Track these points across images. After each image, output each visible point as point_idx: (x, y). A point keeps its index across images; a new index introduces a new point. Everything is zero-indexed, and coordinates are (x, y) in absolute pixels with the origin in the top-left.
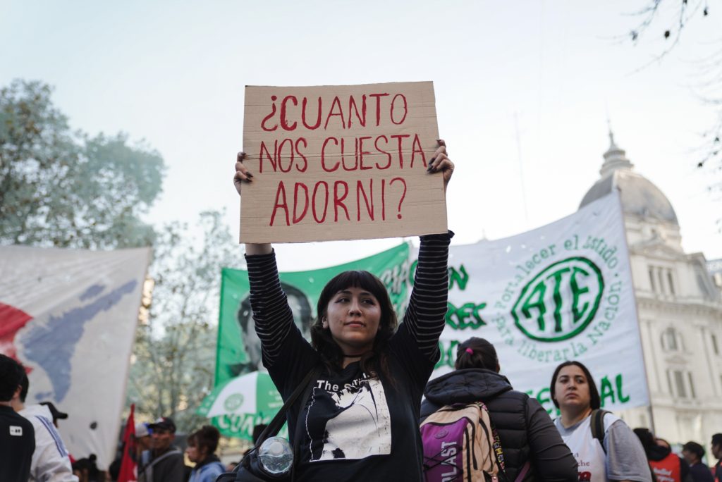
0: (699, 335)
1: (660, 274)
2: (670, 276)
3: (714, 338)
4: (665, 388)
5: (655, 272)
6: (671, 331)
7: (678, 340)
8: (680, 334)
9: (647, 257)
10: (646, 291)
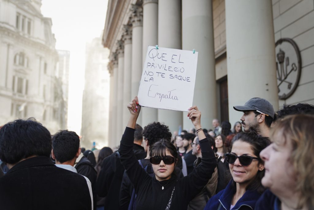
0: (38, 60)
1: (23, 21)
2: (29, 24)
3: (46, 65)
4: (10, 86)
5: (21, 18)
6: (22, 55)
7: (26, 60)
8: (28, 58)
9: (18, 7)
10: (12, 26)
